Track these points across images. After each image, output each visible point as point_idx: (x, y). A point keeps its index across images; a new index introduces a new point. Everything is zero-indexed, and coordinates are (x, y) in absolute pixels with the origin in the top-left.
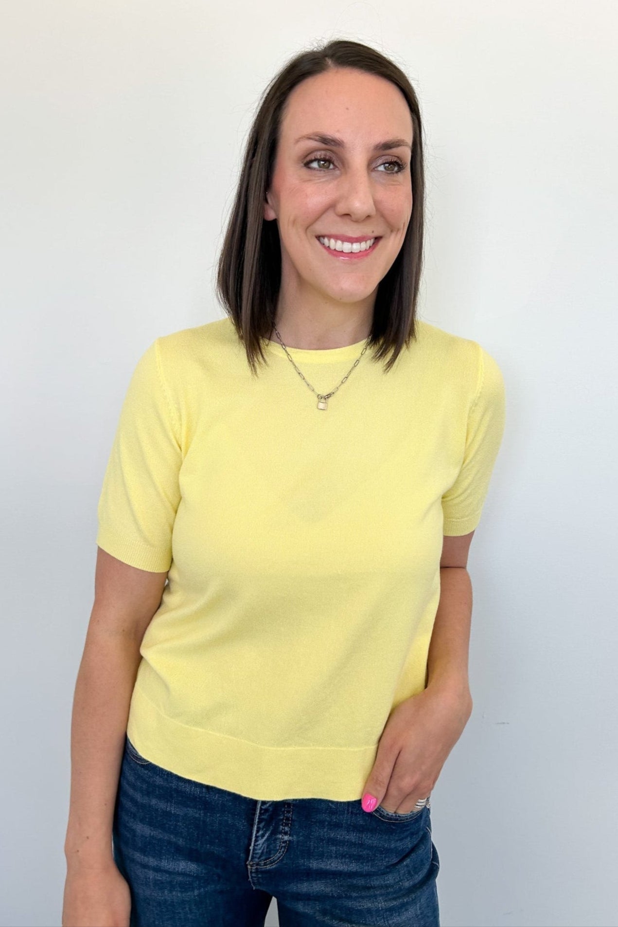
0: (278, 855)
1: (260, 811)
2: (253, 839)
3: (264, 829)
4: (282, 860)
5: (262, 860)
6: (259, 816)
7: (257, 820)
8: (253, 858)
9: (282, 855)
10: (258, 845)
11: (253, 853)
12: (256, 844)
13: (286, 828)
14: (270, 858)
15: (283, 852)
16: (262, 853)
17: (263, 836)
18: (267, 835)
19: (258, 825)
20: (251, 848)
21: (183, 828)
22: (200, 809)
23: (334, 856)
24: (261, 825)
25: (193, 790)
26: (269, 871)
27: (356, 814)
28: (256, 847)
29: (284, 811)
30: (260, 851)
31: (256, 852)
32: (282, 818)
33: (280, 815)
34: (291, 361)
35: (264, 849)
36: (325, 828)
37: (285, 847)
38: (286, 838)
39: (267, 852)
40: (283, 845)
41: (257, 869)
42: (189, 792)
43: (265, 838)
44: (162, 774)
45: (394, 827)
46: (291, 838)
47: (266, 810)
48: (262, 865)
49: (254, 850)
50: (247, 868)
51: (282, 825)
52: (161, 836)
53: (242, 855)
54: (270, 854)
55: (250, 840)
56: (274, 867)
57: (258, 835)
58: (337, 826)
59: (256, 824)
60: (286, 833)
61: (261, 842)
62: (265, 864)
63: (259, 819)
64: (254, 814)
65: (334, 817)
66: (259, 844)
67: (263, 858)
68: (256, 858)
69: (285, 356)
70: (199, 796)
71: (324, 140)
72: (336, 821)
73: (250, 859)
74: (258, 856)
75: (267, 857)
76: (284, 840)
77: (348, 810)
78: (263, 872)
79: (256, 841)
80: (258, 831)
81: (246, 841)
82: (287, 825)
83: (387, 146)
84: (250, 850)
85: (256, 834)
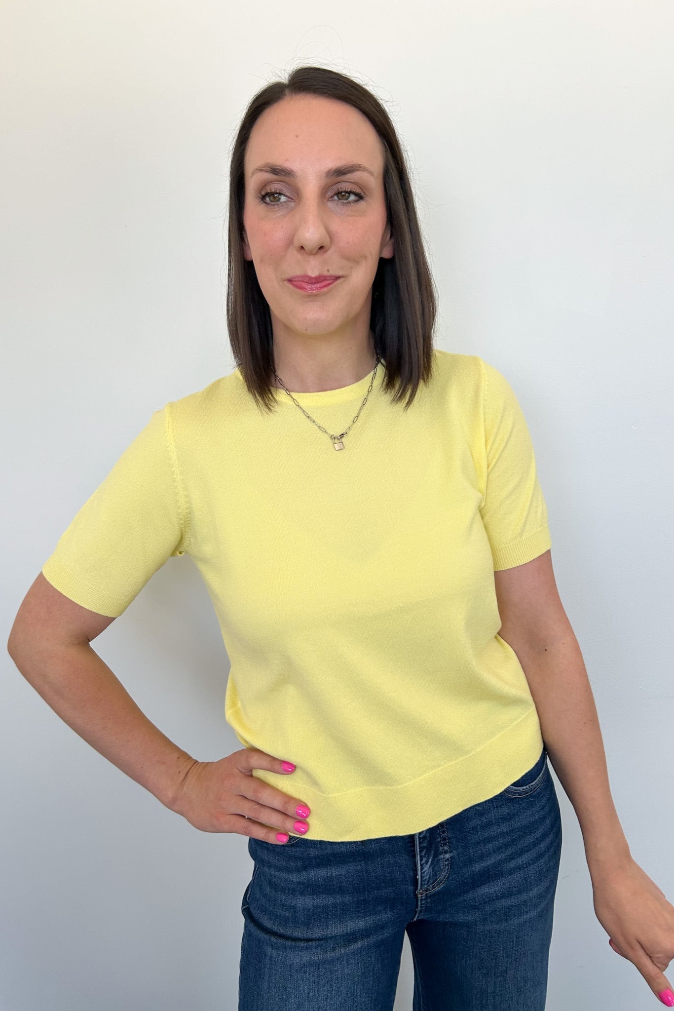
0: (444, 874)
1: (419, 840)
2: (419, 868)
3: (427, 856)
4: (448, 878)
5: (430, 884)
6: (419, 846)
7: (418, 850)
8: (422, 885)
9: (447, 873)
10: (424, 872)
11: (421, 881)
12: (422, 872)
13: (445, 848)
14: (437, 879)
15: (448, 870)
16: (430, 877)
17: (427, 862)
18: (430, 860)
19: (420, 854)
20: (419, 877)
21: (348, 887)
22: (360, 861)
23: (492, 852)
24: (423, 854)
25: (348, 847)
26: (438, 893)
27: (500, 807)
28: (423, 875)
29: (440, 833)
30: (428, 877)
31: (424, 878)
32: (439, 840)
33: (437, 838)
34: (298, 406)
35: (430, 874)
36: (478, 832)
37: (448, 865)
38: (448, 856)
39: (433, 875)
40: (446, 863)
41: (426, 894)
42: (345, 851)
43: (430, 862)
44: (314, 844)
45: (532, 799)
46: (452, 854)
47: (424, 838)
48: (431, 889)
49: (422, 877)
50: (417, 898)
51: (441, 846)
52: (325, 902)
53: (409, 888)
54: (436, 876)
55: (416, 870)
56: (442, 886)
57: (422, 863)
58: (489, 824)
59: (419, 853)
60: (446, 852)
61: (426, 869)
62: (434, 887)
63: (419, 848)
64: (414, 845)
65: (483, 818)
66: (426, 871)
67: (431, 882)
68: (425, 884)
69: (291, 403)
70: (356, 850)
71: (275, 170)
72: (486, 822)
73: (419, 888)
74: (426, 882)
75: (434, 879)
76: (446, 859)
77: (493, 805)
78: (433, 895)
79: (422, 869)
80: (421, 860)
81: (411, 874)
82: (445, 844)
83: (340, 172)
84: (417, 879)
85: (421, 863)
